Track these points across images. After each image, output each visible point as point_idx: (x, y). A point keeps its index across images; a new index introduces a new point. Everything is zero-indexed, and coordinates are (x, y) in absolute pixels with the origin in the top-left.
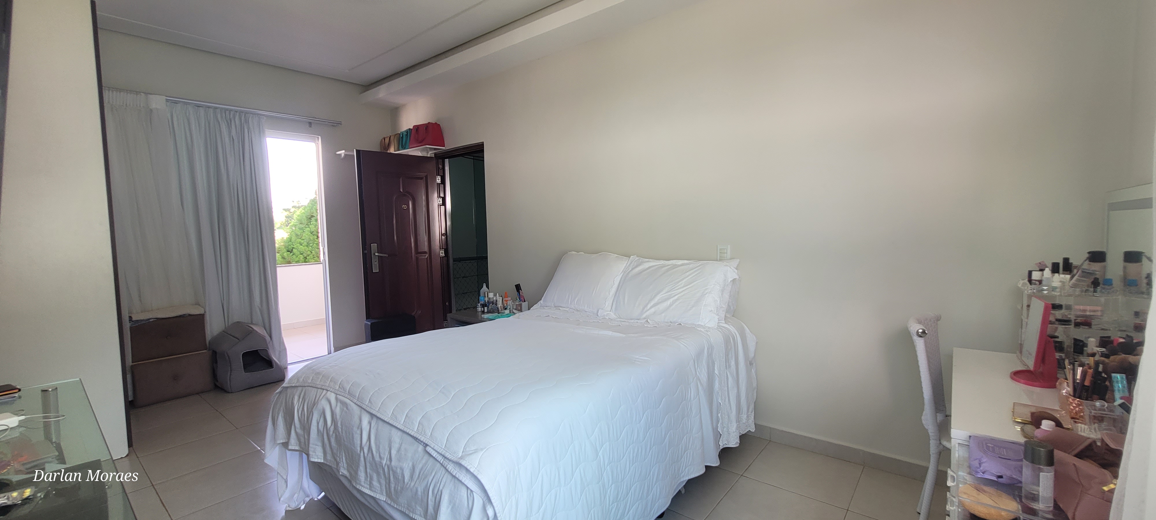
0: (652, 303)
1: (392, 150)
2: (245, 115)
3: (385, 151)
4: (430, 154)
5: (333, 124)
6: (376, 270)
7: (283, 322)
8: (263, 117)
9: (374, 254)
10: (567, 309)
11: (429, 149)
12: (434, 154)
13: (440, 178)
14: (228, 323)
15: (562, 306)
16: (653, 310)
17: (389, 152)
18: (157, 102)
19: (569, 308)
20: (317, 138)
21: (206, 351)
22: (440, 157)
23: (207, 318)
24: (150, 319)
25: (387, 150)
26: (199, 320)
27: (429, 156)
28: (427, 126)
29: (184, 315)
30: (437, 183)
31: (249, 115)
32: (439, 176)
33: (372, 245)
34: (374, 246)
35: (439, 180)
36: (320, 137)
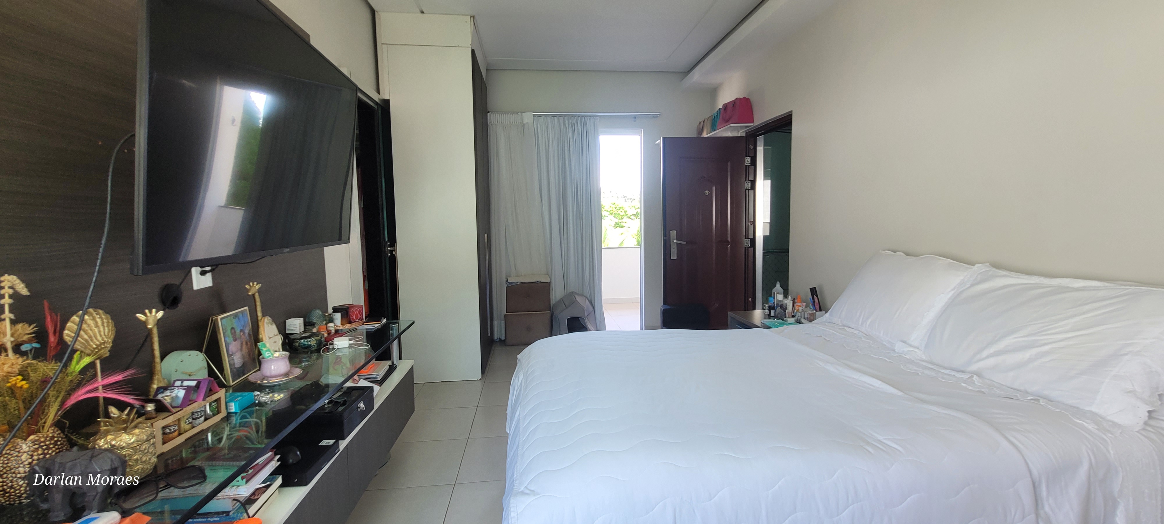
0: (992, 350)
1: (705, 135)
2: (584, 119)
3: (700, 136)
4: (741, 133)
5: (655, 116)
6: (674, 256)
7: (604, 297)
8: (597, 118)
9: (673, 241)
10: (856, 332)
11: (739, 128)
12: (745, 133)
13: (750, 159)
14: (567, 291)
15: (850, 326)
16: (991, 361)
17: (702, 136)
18: (528, 118)
19: (860, 331)
20: (641, 131)
21: (549, 312)
22: (752, 137)
23: (553, 285)
24: (518, 282)
25: (701, 135)
26: (545, 288)
27: (739, 136)
28: (735, 103)
29: (538, 282)
30: (746, 165)
31: (587, 118)
32: (748, 157)
33: (671, 231)
34: (673, 233)
35: (748, 161)
36: (642, 130)
